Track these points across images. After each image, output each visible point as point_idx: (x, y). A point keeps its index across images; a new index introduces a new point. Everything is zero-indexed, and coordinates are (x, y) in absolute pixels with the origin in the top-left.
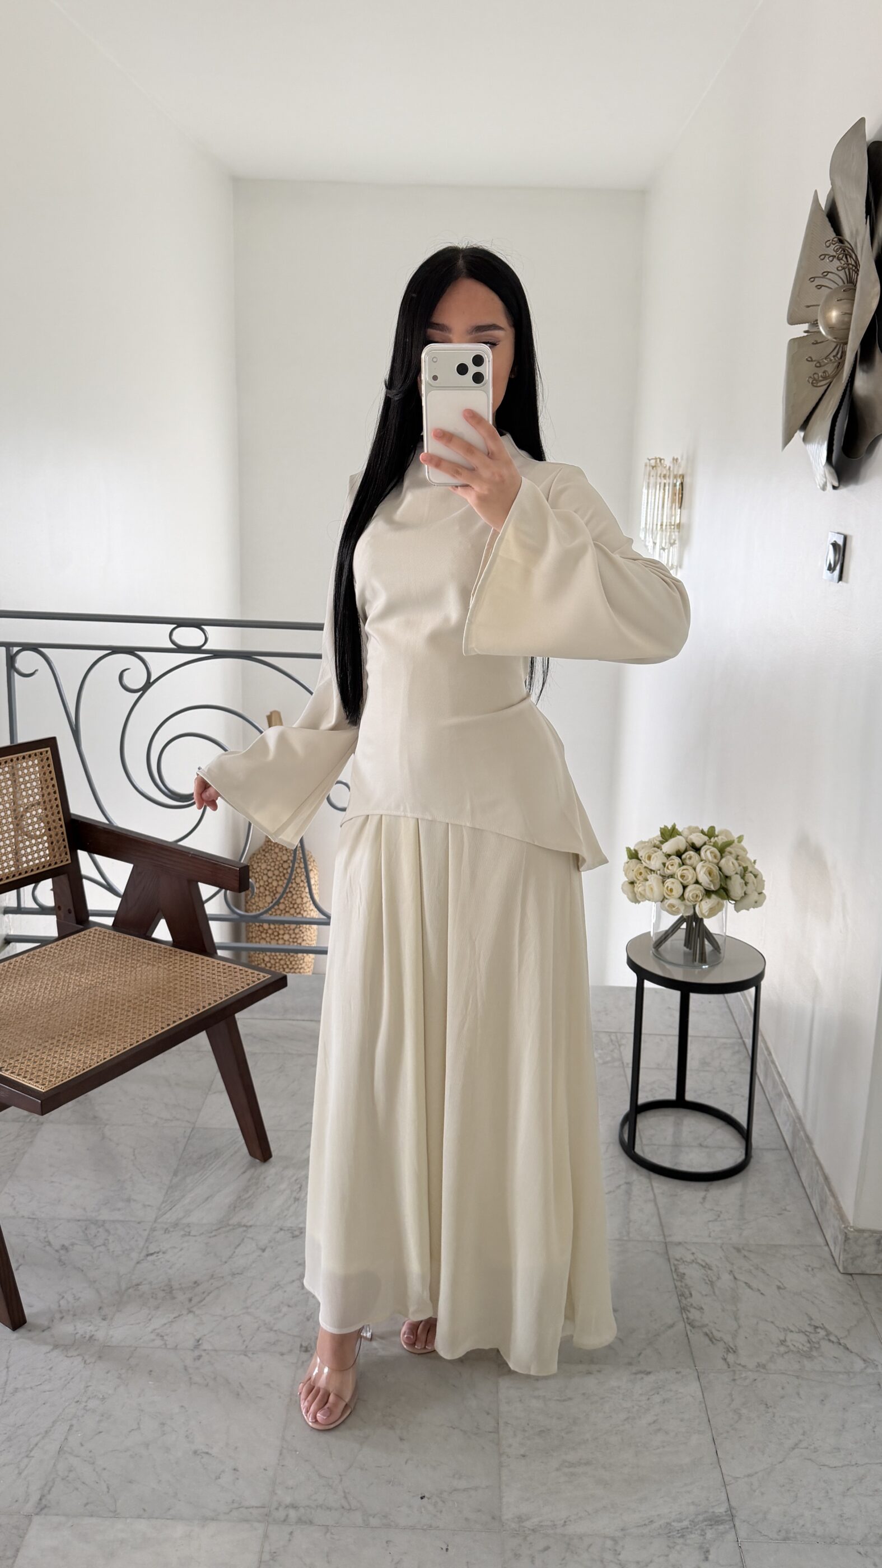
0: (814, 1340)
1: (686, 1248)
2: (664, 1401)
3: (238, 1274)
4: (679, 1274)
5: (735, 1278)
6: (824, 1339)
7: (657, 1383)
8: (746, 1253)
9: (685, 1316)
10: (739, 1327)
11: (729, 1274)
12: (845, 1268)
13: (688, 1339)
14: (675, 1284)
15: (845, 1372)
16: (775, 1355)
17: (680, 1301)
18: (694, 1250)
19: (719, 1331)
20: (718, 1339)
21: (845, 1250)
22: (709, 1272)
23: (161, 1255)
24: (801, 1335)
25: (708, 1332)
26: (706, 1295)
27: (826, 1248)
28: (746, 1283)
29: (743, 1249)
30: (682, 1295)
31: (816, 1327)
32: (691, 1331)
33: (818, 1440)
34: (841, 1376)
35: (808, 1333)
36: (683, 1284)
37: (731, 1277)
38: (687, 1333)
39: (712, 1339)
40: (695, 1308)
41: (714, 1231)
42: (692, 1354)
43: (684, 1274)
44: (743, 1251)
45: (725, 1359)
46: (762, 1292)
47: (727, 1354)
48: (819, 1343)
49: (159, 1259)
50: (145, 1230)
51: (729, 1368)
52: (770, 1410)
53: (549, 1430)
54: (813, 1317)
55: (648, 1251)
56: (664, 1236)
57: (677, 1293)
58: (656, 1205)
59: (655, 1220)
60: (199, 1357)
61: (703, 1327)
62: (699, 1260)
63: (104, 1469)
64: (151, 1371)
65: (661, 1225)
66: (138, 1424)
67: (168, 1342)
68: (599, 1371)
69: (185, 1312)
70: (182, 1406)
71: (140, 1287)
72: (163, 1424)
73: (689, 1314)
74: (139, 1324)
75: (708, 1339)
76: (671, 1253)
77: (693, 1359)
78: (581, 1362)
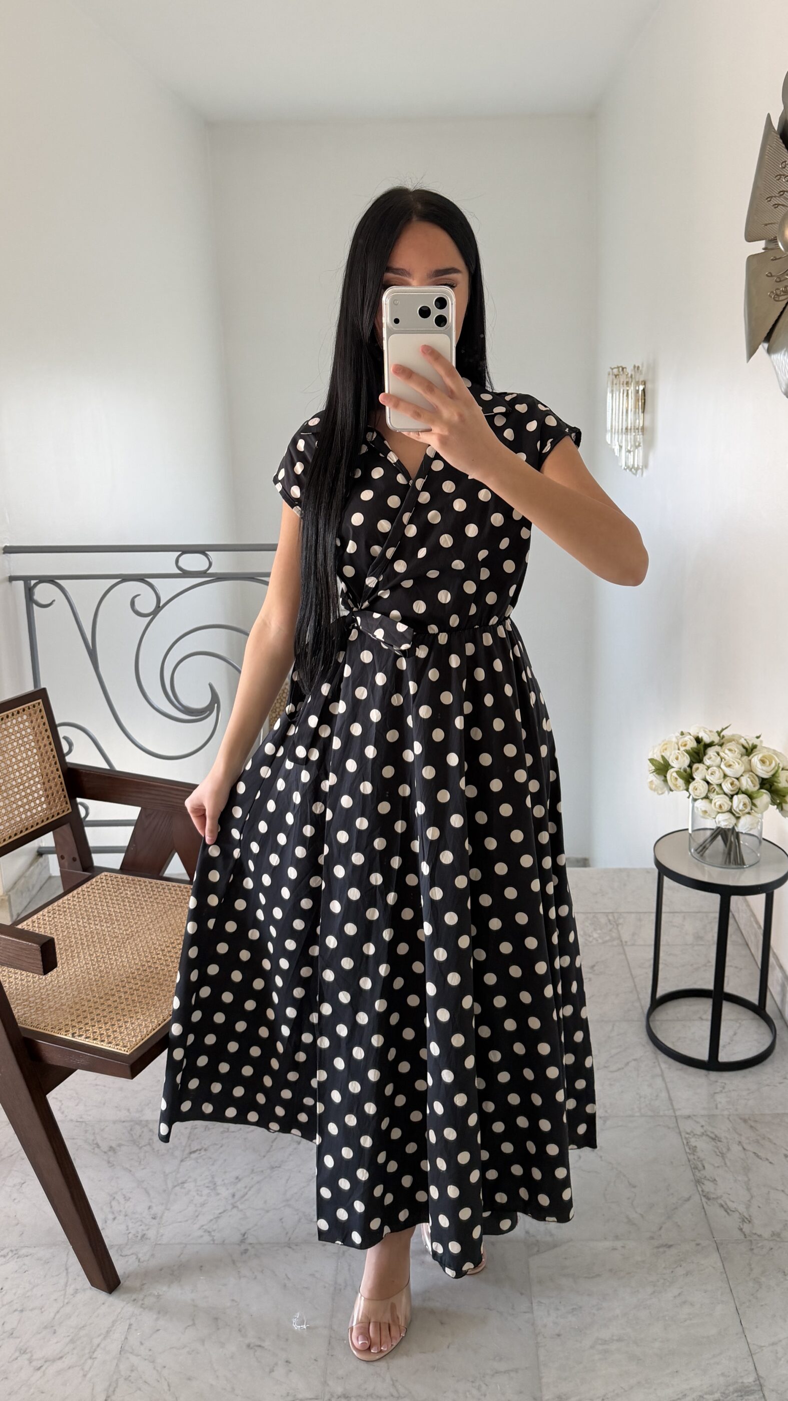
1: (695, 1121)
2: (688, 1273)
3: (276, 1167)
4: (691, 1147)
5: (744, 1149)
7: (679, 1256)
8: (753, 1124)
9: (700, 1189)
10: (752, 1197)
11: (738, 1145)
13: (705, 1212)
14: (688, 1158)
17: (694, 1175)
18: (703, 1123)
19: (733, 1202)
20: (734, 1210)
22: (718, 1143)
23: (203, 1153)
25: (723, 1203)
26: (718, 1167)
28: (755, 1153)
29: (750, 1120)
30: (696, 1168)
32: (707, 1203)
36: (696, 1157)
37: (740, 1148)
38: (703, 1205)
39: (727, 1210)
40: (709, 1180)
41: (720, 1102)
42: (709, 1225)
43: (696, 1147)
44: (749, 1121)
45: (741, 1229)
46: (771, 1160)
47: (743, 1224)
49: (201, 1156)
50: (186, 1128)
51: (746, 1238)
53: (581, 1307)
55: (659, 1125)
56: (674, 1110)
57: (691, 1166)
58: (664, 1079)
59: (664, 1095)
60: (246, 1251)
61: (717, 1198)
62: (709, 1133)
63: (165, 1367)
64: (201, 1267)
65: (670, 1099)
66: (193, 1320)
67: (215, 1238)
68: (623, 1247)
69: (229, 1207)
70: (233, 1300)
71: (185, 1185)
72: (216, 1319)
73: (703, 1187)
74: (187, 1221)
75: (722, 1209)
76: (682, 1126)
77: (711, 1230)
78: (606, 1238)
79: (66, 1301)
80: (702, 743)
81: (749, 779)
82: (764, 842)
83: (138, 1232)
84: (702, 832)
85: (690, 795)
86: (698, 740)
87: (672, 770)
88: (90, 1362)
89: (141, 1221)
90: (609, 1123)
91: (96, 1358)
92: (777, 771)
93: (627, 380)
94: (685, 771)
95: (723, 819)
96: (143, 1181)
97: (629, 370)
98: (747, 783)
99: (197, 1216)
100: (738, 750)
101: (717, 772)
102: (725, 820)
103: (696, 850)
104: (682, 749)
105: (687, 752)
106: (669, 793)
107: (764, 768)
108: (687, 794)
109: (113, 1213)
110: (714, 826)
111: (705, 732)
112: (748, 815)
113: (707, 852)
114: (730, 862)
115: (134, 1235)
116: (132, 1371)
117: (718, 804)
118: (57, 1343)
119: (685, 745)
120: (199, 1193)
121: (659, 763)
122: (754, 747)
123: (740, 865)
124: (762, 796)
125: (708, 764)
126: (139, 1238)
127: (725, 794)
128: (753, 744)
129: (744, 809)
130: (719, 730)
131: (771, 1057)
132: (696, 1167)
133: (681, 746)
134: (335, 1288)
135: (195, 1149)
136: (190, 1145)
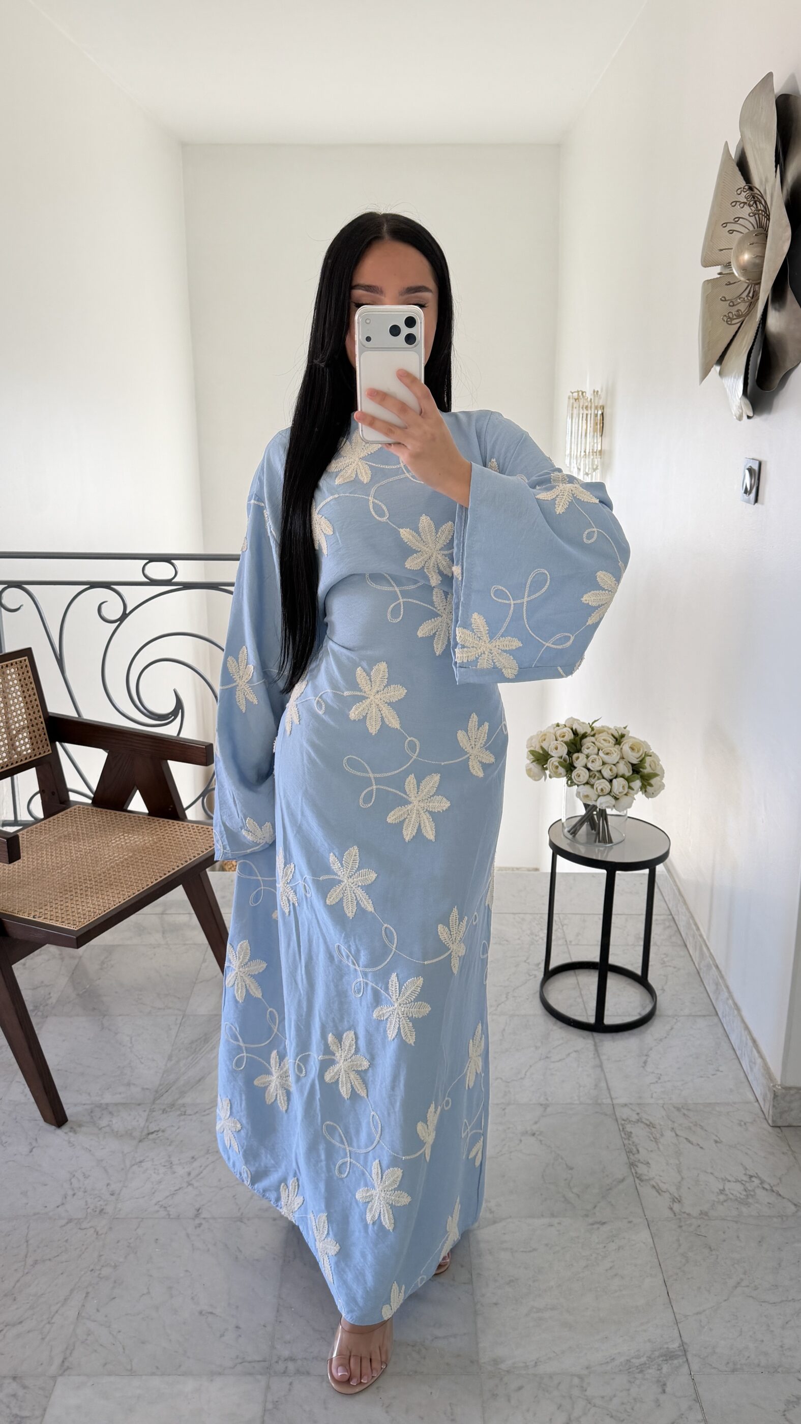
0: (750, 1188)
1: (632, 1109)
2: (619, 1248)
4: (627, 1132)
5: (677, 1135)
6: (758, 1187)
7: (612, 1232)
8: (686, 1112)
9: (633, 1171)
10: (683, 1178)
11: (671, 1131)
12: (773, 1121)
13: (638, 1192)
14: (623, 1142)
15: (779, 1216)
16: (716, 1203)
17: (628, 1158)
18: (639, 1110)
19: (664, 1183)
20: (663, 1190)
21: (774, 1106)
22: (653, 1129)
23: (160, 1134)
24: (738, 1184)
25: (655, 1184)
26: (652, 1151)
27: (756, 1104)
28: (686, 1139)
29: (683, 1108)
30: (631, 1152)
31: (751, 1177)
32: (640, 1184)
33: (758, 1278)
34: (775, 1220)
35: (743, 1182)
36: (631, 1143)
37: (674, 1134)
38: (636, 1187)
39: (659, 1191)
40: (642, 1163)
41: (656, 1092)
42: (642, 1204)
43: (631, 1133)
44: (682, 1110)
45: (671, 1209)
46: (701, 1146)
47: (673, 1204)
48: (754, 1191)
49: (159, 1138)
50: (145, 1111)
51: (675, 1216)
52: (714, 1253)
53: (516, 1278)
54: (748, 1167)
55: (598, 1113)
56: (612, 1099)
57: (626, 1152)
58: (603, 1070)
59: (603, 1084)
60: (200, 1225)
61: (650, 1180)
62: (644, 1120)
63: (120, 1332)
64: (157, 1239)
65: (608, 1089)
66: (148, 1288)
67: (171, 1213)
68: (559, 1223)
69: (185, 1185)
70: (187, 1271)
71: (143, 1164)
72: (170, 1288)
73: (637, 1169)
74: (144, 1197)
75: (654, 1190)
76: (617, 1113)
77: (643, 1209)
78: (542, 1216)
79: (25, 1272)
83: (96, 1207)
87: (553, 759)
88: (48, 1326)
89: (99, 1197)
90: (549, 1110)
91: (54, 1323)
93: (586, 404)
94: (565, 760)
96: (102, 1161)
97: (589, 395)
99: (154, 1193)
103: (569, 831)
109: (73, 1189)
113: (579, 833)
115: (93, 1209)
116: (89, 1335)
118: (17, 1309)
120: (156, 1171)
121: (538, 753)
123: (609, 843)
126: (98, 1212)
134: (284, 1260)
135: (153, 1131)
136: (148, 1127)
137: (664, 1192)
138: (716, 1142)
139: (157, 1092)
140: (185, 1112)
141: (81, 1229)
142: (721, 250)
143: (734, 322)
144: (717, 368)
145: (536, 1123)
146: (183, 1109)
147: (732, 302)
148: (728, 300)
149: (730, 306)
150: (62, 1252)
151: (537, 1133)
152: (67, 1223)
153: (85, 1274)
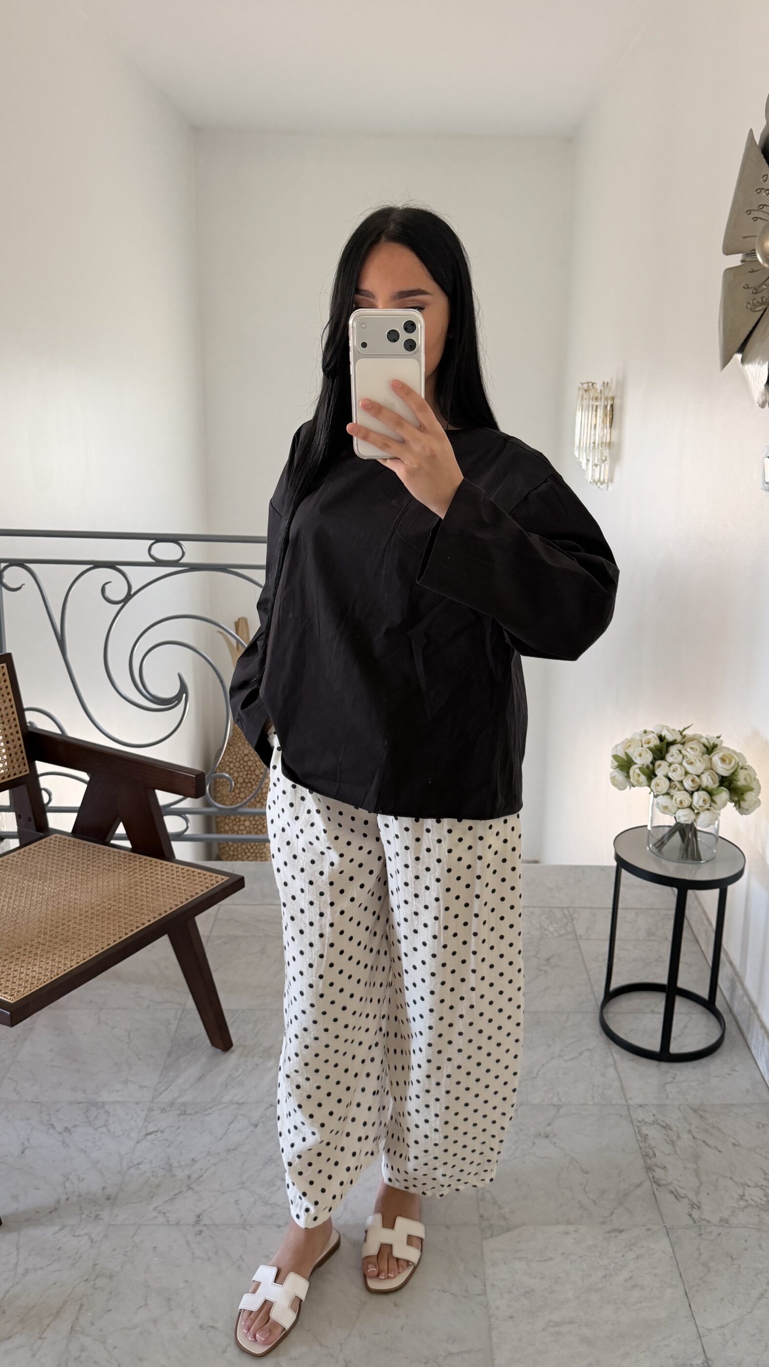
1: (647, 1110)
2: (638, 1258)
3: (233, 1150)
4: (642, 1134)
5: (694, 1137)
7: (630, 1240)
8: (702, 1113)
9: (651, 1176)
10: (701, 1183)
11: (689, 1134)
13: (655, 1198)
14: (640, 1146)
16: (736, 1210)
17: (645, 1162)
18: (655, 1112)
19: (683, 1188)
22: (670, 1131)
23: (159, 1134)
24: (757, 1189)
25: (673, 1189)
26: (668, 1154)
28: (704, 1142)
29: (699, 1109)
32: (657, 1189)
35: (764, 1188)
36: (647, 1145)
37: (691, 1137)
38: (654, 1191)
39: (677, 1196)
40: (659, 1167)
41: (671, 1093)
42: (660, 1211)
43: (646, 1135)
44: (699, 1111)
45: (690, 1215)
46: (719, 1149)
47: (692, 1210)
49: (158, 1138)
50: (143, 1110)
51: (695, 1223)
52: (736, 1262)
53: (533, 1290)
54: (767, 1172)
55: (612, 1114)
56: (626, 1100)
57: (642, 1155)
58: (616, 1069)
59: (616, 1084)
60: (201, 1232)
61: (668, 1185)
62: (660, 1122)
63: (115, 1348)
64: (155, 1248)
65: (623, 1088)
66: (146, 1300)
67: (170, 1219)
68: (576, 1231)
69: (185, 1189)
70: (187, 1281)
71: (141, 1166)
73: (654, 1174)
74: (142, 1202)
75: (673, 1196)
76: (633, 1115)
77: (661, 1216)
78: (558, 1223)
80: (665, 741)
81: (709, 777)
82: (720, 839)
83: (91, 1213)
84: (661, 828)
85: (652, 790)
86: (661, 738)
87: (635, 766)
88: (39, 1341)
89: (95, 1202)
90: (562, 1111)
91: (44, 1339)
92: (736, 770)
93: (597, 395)
94: (648, 767)
95: (684, 814)
96: (98, 1163)
97: (599, 386)
98: (707, 781)
99: (152, 1197)
100: (700, 749)
101: (679, 769)
102: (684, 816)
103: (654, 845)
104: (646, 746)
105: (650, 749)
106: (630, 788)
107: (725, 766)
108: (649, 790)
109: (67, 1193)
110: (672, 823)
111: (668, 730)
112: (707, 812)
113: (665, 848)
114: (687, 857)
115: (87, 1215)
116: (82, 1351)
117: (678, 800)
119: (649, 743)
120: (155, 1174)
121: (622, 759)
122: (715, 746)
123: (697, 860)
124: (721, 793)
125: (670, 761)
126: (93, 1218)
127: (686, 790)
128: (714, 743)
129: (704, 805)
130: (681, 730)
131: (720, 1050)
132: (647, 1154)
133: (645, 743)
135: (151, 1131)
136: (146, 1127)
137: (683, 1197)
138: (734, 1145)
139: (156, 1090)
140: (185, 1112)
141: (75, 1236)
142: (745, 237)
143: (757, 309)
144: (739, 357)
145: (549, 1124)
146: (182, 1108)
147: (756, 289)
148: (751, 288)
149: (753, 293)
150: (53, 1262)
151: (551, 1135)
152: (60, 1230)
153: (78, 1284)
